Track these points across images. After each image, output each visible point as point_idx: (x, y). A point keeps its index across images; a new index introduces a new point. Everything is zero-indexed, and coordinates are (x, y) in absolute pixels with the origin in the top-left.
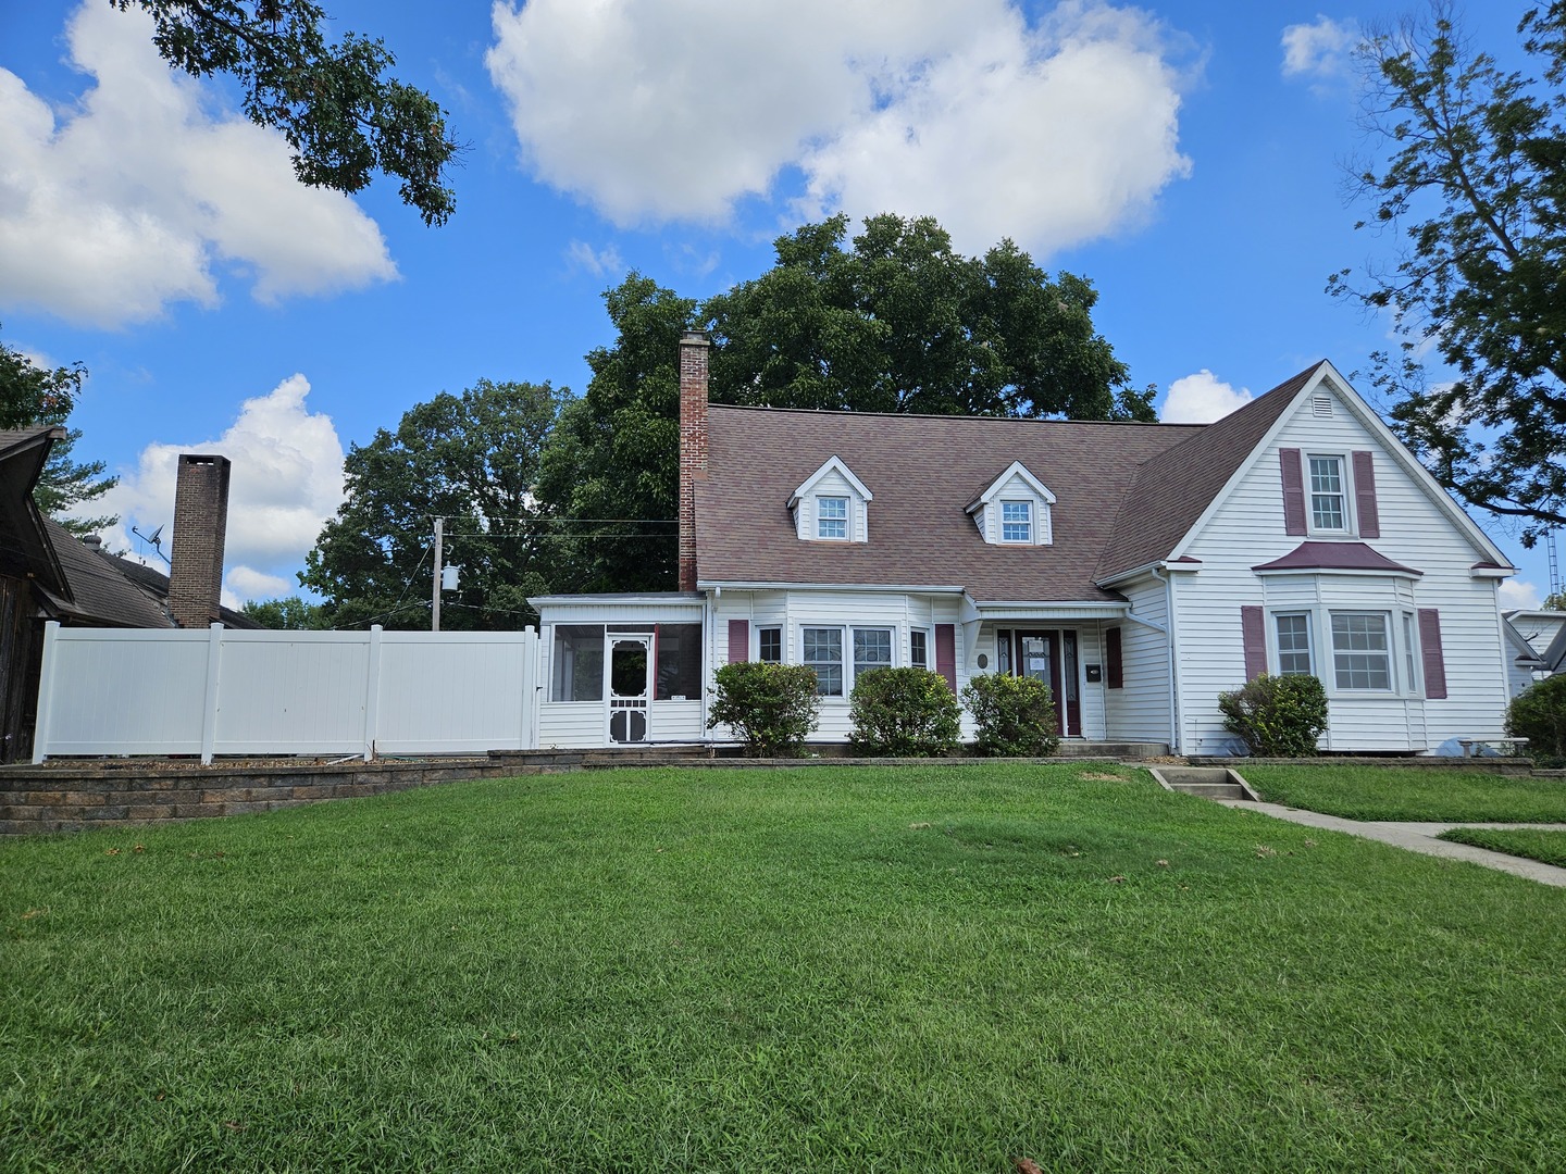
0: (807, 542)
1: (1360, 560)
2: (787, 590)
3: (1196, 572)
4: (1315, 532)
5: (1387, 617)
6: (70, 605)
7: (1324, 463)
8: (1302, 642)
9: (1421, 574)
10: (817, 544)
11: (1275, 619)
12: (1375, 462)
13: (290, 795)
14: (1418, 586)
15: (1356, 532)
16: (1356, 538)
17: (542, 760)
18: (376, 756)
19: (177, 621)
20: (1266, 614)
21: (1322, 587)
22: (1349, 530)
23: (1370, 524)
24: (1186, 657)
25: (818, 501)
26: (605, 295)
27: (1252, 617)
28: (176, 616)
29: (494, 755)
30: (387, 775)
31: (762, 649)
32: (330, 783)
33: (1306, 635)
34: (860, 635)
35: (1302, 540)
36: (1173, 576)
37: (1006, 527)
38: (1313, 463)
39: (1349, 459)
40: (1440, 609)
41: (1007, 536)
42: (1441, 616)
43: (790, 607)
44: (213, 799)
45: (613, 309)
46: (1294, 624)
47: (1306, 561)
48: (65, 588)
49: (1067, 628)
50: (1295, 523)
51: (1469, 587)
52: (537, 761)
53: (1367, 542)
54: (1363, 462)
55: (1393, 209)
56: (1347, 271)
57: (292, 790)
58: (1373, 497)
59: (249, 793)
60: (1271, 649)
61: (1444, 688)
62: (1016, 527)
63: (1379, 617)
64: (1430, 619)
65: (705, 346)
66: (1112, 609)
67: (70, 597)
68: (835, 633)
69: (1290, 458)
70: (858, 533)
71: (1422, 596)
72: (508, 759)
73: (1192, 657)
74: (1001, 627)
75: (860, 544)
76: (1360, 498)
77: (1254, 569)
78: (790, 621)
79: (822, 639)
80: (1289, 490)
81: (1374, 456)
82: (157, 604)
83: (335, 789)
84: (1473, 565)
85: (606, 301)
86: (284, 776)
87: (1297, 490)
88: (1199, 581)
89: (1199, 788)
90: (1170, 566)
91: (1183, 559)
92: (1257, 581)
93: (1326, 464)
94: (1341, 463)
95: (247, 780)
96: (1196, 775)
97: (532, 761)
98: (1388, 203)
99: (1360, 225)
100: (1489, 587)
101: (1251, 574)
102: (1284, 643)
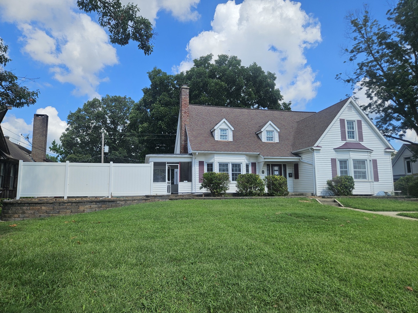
0: (217, 141)
1: (359, 147)
2: (214, 153)
3: (320, 150)
4: (349, 140)
5: (366, 161)
6: (9, 156)
8: (346, 167)
9: (373, 151)
10: (220, 141)
11: (339, 162)
12: (362, 123)
13: (101, 207)
14: (372, 154)
15: (358, 140)
16: (358, 142)
17: (159, 198)
18: (112, 197)
19: (34, 160)
20: (337, 160)
21: (351, 154)
22: (356, 139)
23: (361, 138)
24: (318, 171)
25: (220, 130)
26: (148, 73)
27: (333, 161)
28: (34, 159)
29: (147, 196)
31: (208, 169)
33: (347, 166)
34: (233, 165)
35: (345, 142)
36: (315, 151)
37: (267, 137)
38: (348, 123)
39: (356, 122)
40: (377, 159)
41: (267, 140)
42: (377, 161)
43: (215, 158)
44: (81, 208)
45: (150, 77)
46: (344, 163)
47: (346, 147)
48: (8, 151)
49: (284, 164)
50: (343, 138)
51: (384, 154)
52: (158, 198)
53: (360, 142)
54: (359, 122)
55: (353, 58)
56: (341, 74)
57: (101, 206)
58: (362, 131)
59: (91, 206)
60: (338, 169)
61: (378, 179)
62: (270, 137)
63: (364, 161)
64: (375, 162)
65: (188, 88)
66: (297, 159)
67: (9, 154)
68: (226, 165)
69: (342, 121)
70: (230, 138)
71: (373, 156)
72: (151, 197)
73: (319, 171)
74: (268, 163)
75: (231, 141)
76: (359, 131)
77: (334, 149)
78: (215, 161)
79: (223, 166)
80: (342, 129)
81: (362, 121)
82: (28, 156)
84: (385, 148)
85: (148, 75)
86: (99, 202)
87: (344, 129)
88: (321, 152)
89: (328, 204)
90: (314, 148)
91: (317, 146)
92: (335, 152)
93: (351, 123)
94: (354, 123)
95: (90, 203)
97: (157, 198)
98: (352, 57)
99: (345, 62)
100: (388, 154)
101: (333, 150)
102: (341, 167)
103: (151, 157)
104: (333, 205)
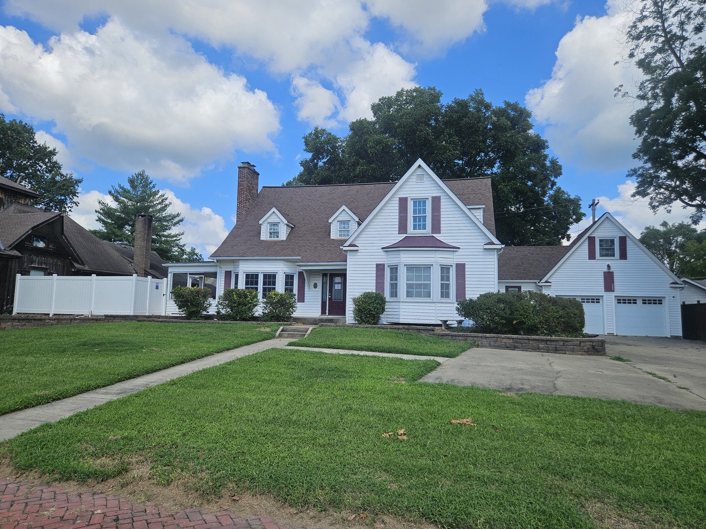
0: (262, 241)
1: (431, 244)
2: (239, 260)
3: (358, 250)
4: (411, 231)
5: (432, 268)
7: (420, 202)
8: (396, 280)
9: (459, 248)
10: (268, 241)
11: (389, 269)
12: (442, 200)
14: (457, 253)
15: (430, 231)
16: (430, 234)
18: (92, 315)
19: (135, 271)
20: (386, 267)
21: (403, 256)
22: (428, 231)
23: (436, 228)
25: (268, 225)
27: (380, 268)
29: (106, 316)
30: (56, 321)
32: (37, 322)
33: (397, 275)
34: (265, 276)
35: (405, 235)
36: (347, 253)
37: (339, 232)
38: (415, 203)
39: (430, 200)
40: (467, 263)
41: (340, 235)
42: (467, 266)
43: (240, 266)
46: (394, 269)
47: (409, 243)
48: (80, 261)
50: (403, 228)
51: (482, 254)
53: (434, 235)
54: (436, 201)
58: (439, 216)
60: (386, 281)
61: (465, 298)
62: (344, 231)
63: (428, 267)
64: (461, 269)
67: (82, 263)
68: (257, 276)
69: (403, 202)
70: (282, 236)
71: (451, 259)
73: (354, 284)
74: (324, 272)
75: (282, 241)
76: (433, 216)
77: (382, 248)
78: (240, 271)
79: (252, 279)
80: (401, 215)
81: (441, 198)
82: (130, 265)
83: (38, 324)
84: (485, 243)
87: (405, 215)
88: (359, 254)
90: (345, 249)
91: (350, 246)
92: (384, 253)
94: (427, 201)
96: (298, 329)
98: (633, 49)
99: (617, 63)
100: (492, 253)
101: (381, 250)
102: (391, 279)
103: (170, 267)
104: (298, 335)
